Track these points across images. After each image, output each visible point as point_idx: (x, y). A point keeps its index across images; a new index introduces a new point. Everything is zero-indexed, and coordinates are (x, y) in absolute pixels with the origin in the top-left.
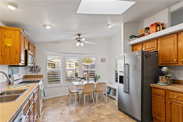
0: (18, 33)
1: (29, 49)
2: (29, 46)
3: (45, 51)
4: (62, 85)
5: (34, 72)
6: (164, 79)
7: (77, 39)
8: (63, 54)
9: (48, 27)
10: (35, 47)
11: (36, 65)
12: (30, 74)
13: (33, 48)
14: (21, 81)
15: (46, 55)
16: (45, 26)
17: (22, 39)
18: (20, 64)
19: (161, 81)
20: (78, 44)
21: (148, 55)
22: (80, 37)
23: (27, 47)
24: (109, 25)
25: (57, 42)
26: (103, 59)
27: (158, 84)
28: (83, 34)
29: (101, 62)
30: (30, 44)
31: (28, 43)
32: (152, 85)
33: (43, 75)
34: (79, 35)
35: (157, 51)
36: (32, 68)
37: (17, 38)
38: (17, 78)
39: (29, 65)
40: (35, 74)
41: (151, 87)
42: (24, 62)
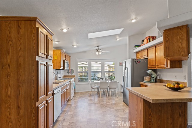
0: (60, 52)
1: (66, 59)
2: (66, 57)
3: (76, 59)
4: (88, 84)
5: (69, 73)
6: (147, 79)
7: (96, 49)
8: (89, 60)
9: (75, 46)
10: (70, 57)
11: (71, 69)
12: (67, 74)
13: (69, 58)
14: (62, 78)
15: (77, 62)
16: (73, 46)
17: (62, 55)
18: (61, 69)
19: (145, 80)
20: (97, 53)
21: (137, 61)
22: (99, 48)
23: (64, 59)
24: (117, 39)
25: (85, 52)
26: (121, 63)
27: (144, 82)
28: (101, 46)
29: (120, 65)
30: (66, 56)
31: (65, 56)
32: (140, 83)
33: (75, 76)
34: (98, 47)
35: (147, 58)
36: (68, 71)
37: (59, 55)
38: (60, 77)
39: (66, 69)
40: (70, 75)
41: (140, 84)
42: (63, 67)
